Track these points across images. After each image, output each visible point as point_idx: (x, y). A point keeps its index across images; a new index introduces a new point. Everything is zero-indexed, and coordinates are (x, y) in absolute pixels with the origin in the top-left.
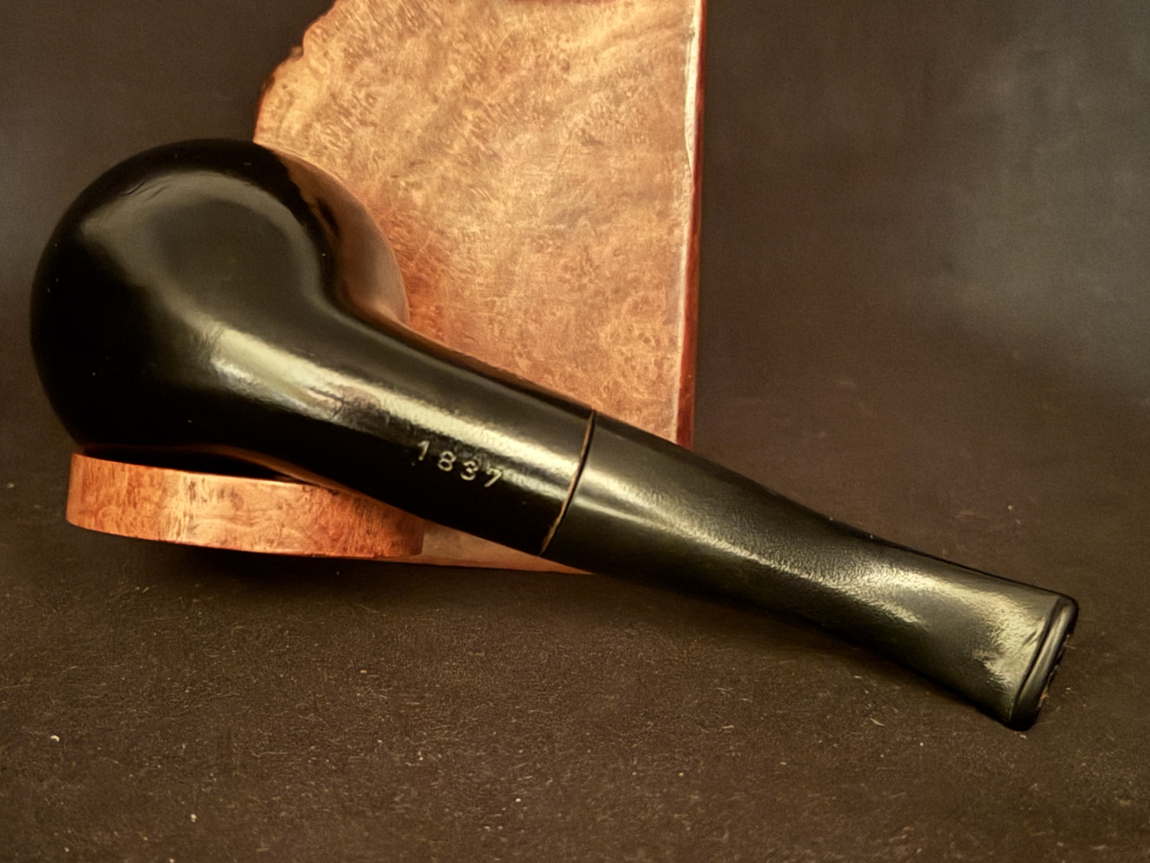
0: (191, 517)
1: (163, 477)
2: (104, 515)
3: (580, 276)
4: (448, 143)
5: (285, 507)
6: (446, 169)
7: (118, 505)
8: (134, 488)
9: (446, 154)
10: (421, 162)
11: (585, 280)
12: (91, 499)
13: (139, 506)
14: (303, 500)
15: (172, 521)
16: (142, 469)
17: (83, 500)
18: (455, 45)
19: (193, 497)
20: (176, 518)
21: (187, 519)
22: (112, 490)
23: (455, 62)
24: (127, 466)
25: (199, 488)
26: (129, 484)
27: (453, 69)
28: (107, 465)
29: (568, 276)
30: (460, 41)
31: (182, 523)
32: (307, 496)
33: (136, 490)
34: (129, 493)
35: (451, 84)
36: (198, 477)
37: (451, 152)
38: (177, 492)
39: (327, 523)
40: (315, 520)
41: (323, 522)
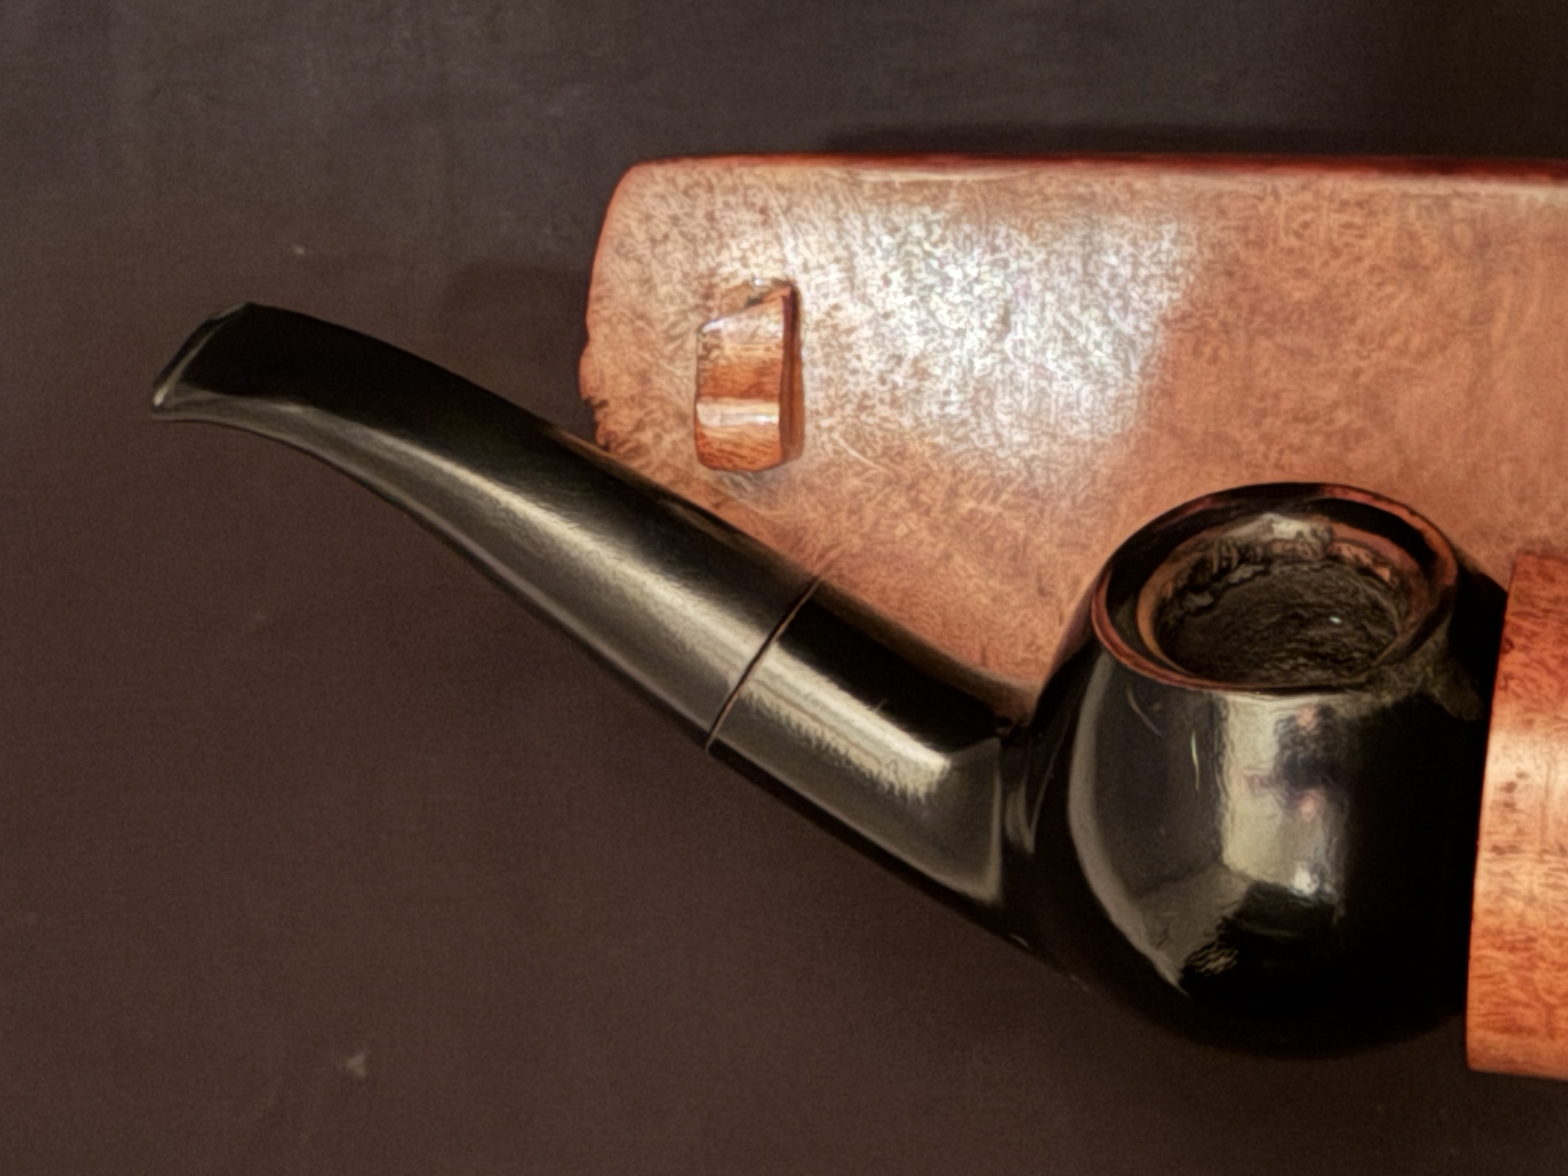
0: (1545, 851)
1: (1488, 895)
2: (1550, 992)
3: (1208, 331)
4: (1009, 538)
5: (1530, 716)
6: (1050, 540)
7: (1533, 967)
8: (1505, 942)
9: (1027, 541)
10: (1039, 578)
11: (1214, 324)
12: (1530, 1017)
13: (1532, 934)
14: (1519, 690)
15: (1552, 880)
16: (1476, 928)
17: (1532, 1032)
18: (867, 528)
19: (1514, 849)
20: (1547, 875)
21: (1547, 857)
22: (1512, 979)
23: (892, 527)
24: (1474, 953)
25: (1499, 839)
26: (1500, 949)
27: (901, 530)
28: (1475, 988)
29: (1208, 351)
30: (861, 519)
31: (1554, 865)
32: (1512, 684)
33: (1509, 938)
34: (1513, 949)
35: (924, 535)
36: (1485, 842)
37: (1022, 533)
38: (1507, 874)
39: (1555, 657)
40: (1550, 672)
41: (1553, 663)
